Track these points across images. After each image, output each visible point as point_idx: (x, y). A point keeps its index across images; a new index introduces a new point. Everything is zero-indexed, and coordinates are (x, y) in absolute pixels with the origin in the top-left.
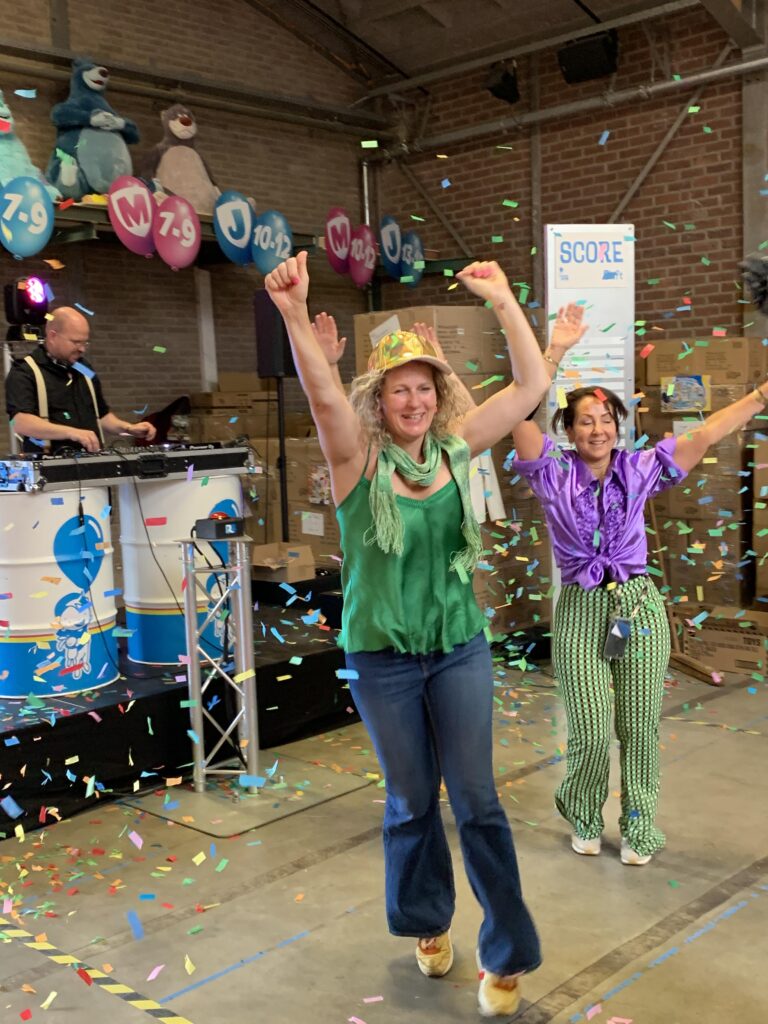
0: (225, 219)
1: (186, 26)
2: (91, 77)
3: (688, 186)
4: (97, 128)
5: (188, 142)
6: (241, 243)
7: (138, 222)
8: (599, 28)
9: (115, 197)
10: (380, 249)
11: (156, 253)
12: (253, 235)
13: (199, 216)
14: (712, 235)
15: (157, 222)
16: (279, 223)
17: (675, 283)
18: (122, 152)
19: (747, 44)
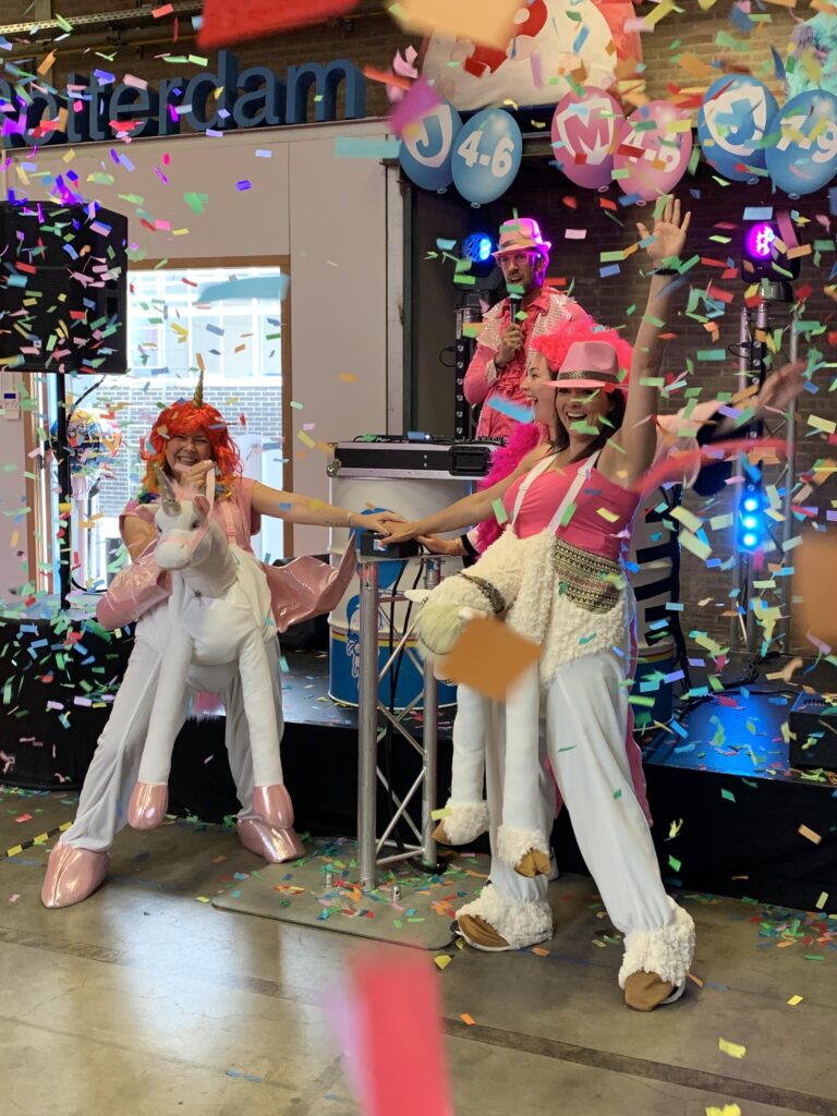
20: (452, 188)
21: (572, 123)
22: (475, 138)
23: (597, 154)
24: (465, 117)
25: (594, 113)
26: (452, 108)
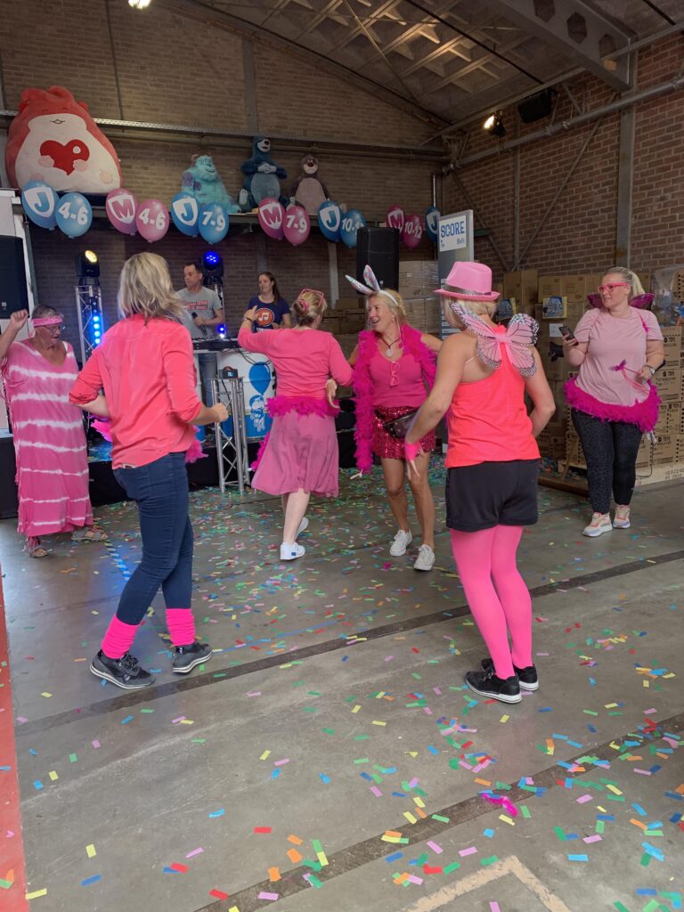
0: (325, 216)
1: (324, 109)
2: (261, 145)
3: (591, 182)
4: (262, 172)
5: (314, 176)
6: (334, 229)
7: (274, 222)
8: (541, 87)
9: (262, 209)
10: (427, 226)
11: (284, 237)
12: (341, 224)
13: (310, 216)
14: (603, 211)
15: (285, 221)
16: (358, 216)
17: (583, 241)
18: (276, 185)
19: (623, 91)
20: (57, 228)
21: (115, 204)
22: (67, 205)
23: (128, 219)
24: (61, 194)
25: (125, 201)
26: (53, 190)
